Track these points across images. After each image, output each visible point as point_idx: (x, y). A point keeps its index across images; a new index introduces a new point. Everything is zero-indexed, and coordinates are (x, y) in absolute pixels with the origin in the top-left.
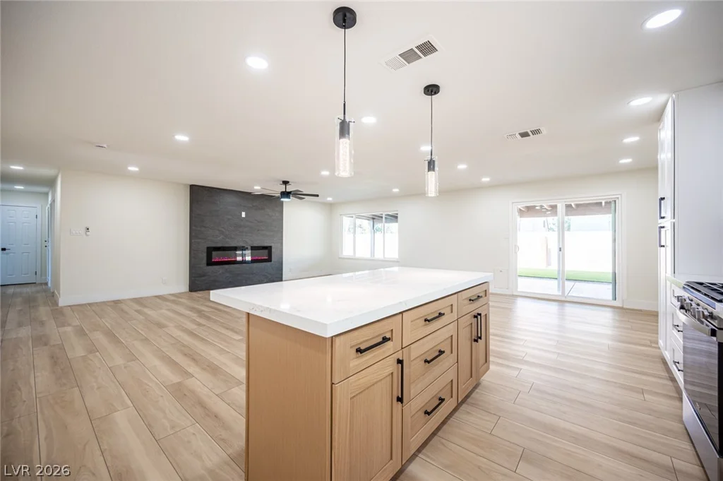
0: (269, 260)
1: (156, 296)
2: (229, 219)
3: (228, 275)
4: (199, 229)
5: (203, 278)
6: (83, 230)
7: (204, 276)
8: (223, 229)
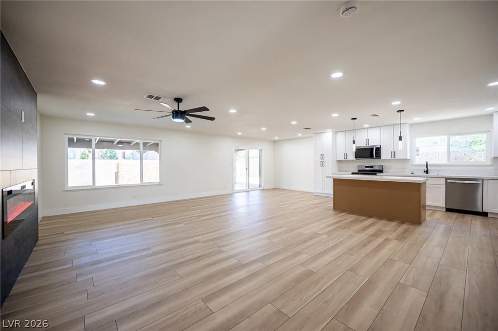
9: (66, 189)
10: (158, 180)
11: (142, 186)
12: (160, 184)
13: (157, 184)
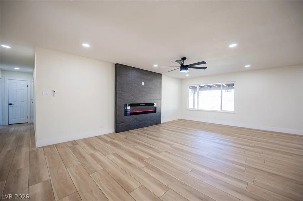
0: (155, 111)
1: (96, 137)
2: (136, 86)
3: (135, 121)
4: (120, 92)
5: (123, 124)
6: (52, 92)
7: (123, 122)
8: (133, 93)
9: (188, 109)
10: (233, 110)
11: (222, 112)
12: (234, 113)
13: (232, 112)
